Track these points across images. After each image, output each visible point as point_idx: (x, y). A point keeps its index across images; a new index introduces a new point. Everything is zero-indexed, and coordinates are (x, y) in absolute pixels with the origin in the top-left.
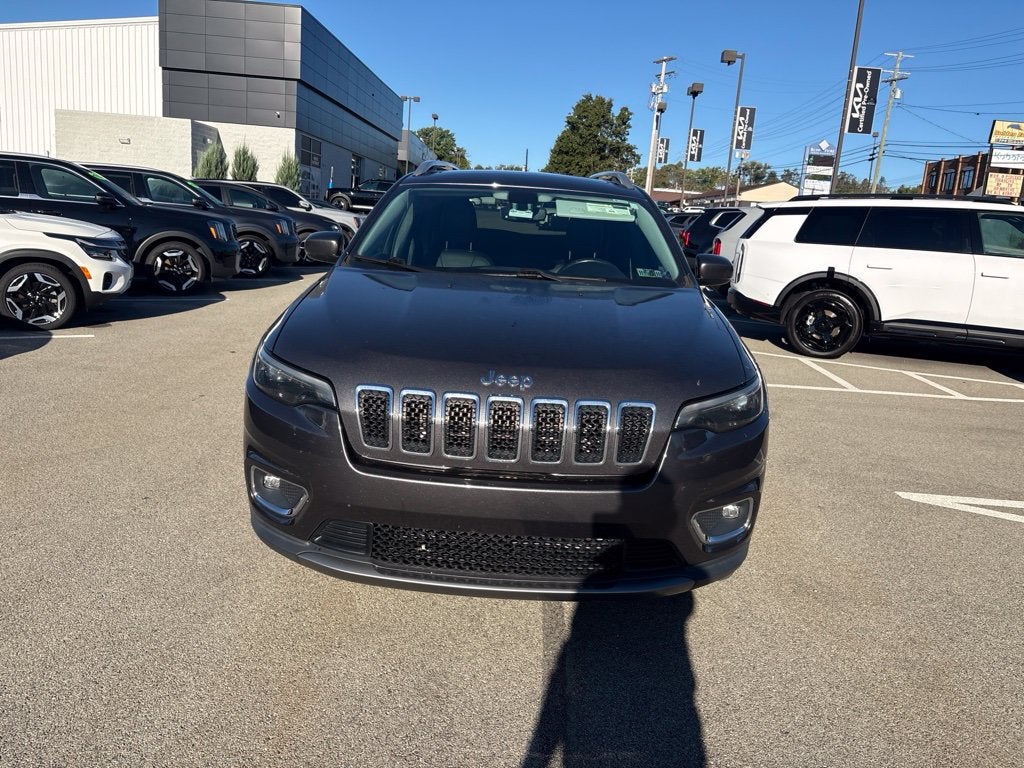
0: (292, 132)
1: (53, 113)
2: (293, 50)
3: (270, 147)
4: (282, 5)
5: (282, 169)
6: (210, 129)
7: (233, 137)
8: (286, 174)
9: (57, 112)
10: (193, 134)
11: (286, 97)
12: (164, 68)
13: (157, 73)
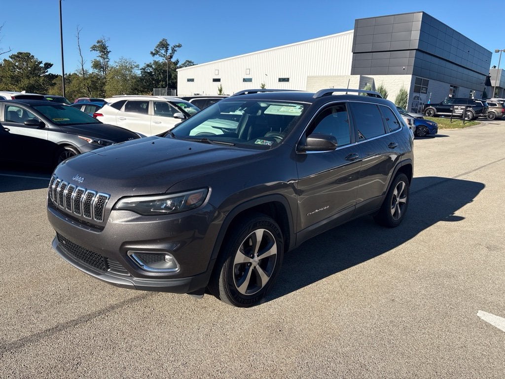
0: (410, 76)
1: (306, 78)
2: (416, 35)
3: (398, 85)
4: (412, 13)
5: (399, 96)
6: (370, 78)
7: (381, 81)
8: (401, 98)
9: (308, 77)
10: (360, 81)
11: (409, 59)
12: (354, 53)
13: (351, 55)
